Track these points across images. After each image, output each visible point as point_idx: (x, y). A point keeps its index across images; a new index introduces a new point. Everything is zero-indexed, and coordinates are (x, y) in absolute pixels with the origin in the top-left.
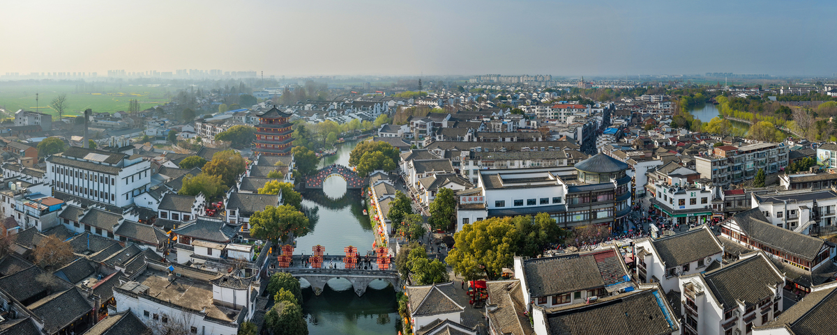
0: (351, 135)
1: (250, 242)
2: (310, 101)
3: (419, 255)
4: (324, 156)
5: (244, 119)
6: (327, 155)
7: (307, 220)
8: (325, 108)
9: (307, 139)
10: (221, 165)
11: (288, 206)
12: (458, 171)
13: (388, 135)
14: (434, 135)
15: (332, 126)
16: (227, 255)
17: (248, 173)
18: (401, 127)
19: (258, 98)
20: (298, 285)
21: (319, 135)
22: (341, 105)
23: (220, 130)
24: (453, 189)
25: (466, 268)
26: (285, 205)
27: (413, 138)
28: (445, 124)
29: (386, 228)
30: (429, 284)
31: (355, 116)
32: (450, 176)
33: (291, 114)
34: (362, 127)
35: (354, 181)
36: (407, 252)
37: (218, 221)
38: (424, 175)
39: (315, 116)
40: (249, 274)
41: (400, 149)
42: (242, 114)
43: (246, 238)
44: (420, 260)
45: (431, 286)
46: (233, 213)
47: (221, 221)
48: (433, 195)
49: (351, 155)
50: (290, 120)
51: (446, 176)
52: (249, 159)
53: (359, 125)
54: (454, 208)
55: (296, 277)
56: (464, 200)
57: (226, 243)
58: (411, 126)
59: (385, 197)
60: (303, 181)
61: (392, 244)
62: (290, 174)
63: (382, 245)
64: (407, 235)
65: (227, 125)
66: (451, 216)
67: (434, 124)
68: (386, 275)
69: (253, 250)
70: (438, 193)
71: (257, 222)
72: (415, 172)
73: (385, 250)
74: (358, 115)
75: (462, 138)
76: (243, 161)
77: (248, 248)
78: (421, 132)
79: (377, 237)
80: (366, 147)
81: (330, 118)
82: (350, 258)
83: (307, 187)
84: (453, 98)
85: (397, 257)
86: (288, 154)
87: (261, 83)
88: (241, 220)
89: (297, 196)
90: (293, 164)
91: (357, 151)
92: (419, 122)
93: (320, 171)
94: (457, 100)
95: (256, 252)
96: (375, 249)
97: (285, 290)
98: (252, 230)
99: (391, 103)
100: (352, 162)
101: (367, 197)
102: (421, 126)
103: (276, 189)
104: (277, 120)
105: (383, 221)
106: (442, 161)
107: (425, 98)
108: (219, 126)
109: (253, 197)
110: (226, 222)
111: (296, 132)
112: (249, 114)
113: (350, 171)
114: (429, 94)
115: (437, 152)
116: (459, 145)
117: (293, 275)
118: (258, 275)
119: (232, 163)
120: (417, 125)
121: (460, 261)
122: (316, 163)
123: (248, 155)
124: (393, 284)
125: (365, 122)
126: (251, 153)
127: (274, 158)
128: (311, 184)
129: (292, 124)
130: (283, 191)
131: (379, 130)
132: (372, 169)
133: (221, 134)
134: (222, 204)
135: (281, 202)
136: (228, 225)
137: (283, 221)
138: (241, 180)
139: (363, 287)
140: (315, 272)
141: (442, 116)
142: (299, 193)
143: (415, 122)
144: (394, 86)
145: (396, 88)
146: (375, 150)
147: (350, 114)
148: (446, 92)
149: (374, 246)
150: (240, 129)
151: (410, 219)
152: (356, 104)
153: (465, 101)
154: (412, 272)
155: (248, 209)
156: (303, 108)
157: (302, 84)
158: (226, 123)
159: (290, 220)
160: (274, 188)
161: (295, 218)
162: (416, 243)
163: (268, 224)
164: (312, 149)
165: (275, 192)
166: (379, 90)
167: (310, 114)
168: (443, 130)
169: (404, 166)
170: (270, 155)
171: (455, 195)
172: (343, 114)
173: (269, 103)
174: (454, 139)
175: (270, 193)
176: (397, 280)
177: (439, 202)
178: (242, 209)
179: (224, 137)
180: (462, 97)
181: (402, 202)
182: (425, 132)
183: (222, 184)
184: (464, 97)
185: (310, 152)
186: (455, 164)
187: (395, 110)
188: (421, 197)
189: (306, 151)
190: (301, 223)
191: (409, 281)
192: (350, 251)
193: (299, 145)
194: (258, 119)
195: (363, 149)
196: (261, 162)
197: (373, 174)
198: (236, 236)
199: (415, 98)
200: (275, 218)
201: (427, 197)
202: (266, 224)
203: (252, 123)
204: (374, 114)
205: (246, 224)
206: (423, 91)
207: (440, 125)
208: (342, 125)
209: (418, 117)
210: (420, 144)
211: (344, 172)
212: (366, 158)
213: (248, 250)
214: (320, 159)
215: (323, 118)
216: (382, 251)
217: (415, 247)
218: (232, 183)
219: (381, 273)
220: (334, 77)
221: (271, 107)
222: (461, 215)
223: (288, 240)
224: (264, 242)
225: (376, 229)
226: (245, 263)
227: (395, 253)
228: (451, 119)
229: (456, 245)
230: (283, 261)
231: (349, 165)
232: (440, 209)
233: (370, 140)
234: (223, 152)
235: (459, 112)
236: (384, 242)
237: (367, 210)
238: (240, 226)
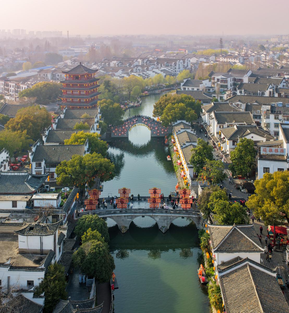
0: (155, 89)
1: (57, 190)
2: (115, 58)
3: (220, 197)
4: (129, 108)
5: (49, 76)
6: (132, 107)
7: (113, 166)
8: (130, 65)
9: (112, 93)
10: (26, 121)
11: (95, 154)
12: (259, 124)
13: (190, 89)
14: (235, 90)
15: (136, 80)
16: (33, 205)
17: (54, 126)
18: (203, 82)
19: (64, 56)
20: (105, 224)
21: (124, 89)
22: (145, 61)
23: (24, 87)
24: (254, 139)
25: (267, 214)
26: (91, 153)
27: (214, 92)
28: (246, 80)
29: (188, 173)
30: (229, 224)
31: (159, 72)
32: (251, 127)
33: (97, 70)
34: (165, 81)
35: (158, 130)
36: (209, 195)
37: (23, 174)
38: (226, 125)
39: (120, 72)
40: (56, 219)
41: (201, 102)
42: (47, 71)
43: (53, 186)
44: (222, 202)
45: (231, 227)
46: (39, 165)
47: (27, 174)
48: (233, 144)
49: (155, 107)
50: (96, 76)
51: (247, 128)
52: (55, 113)
53: (162, 80)
54: (255, 157)
55: (103, 218)
56: (265, 151)
57: (32, 194)
58: (212, 81)
59: (187, 144)
60: (109, 130)
61: (195, 187)
62: (96, 125)
63: (185, 187)
64: (209, 179)
65: (32, 82)
66: (251, 164)
67: (235, 80)
68: (189, 214)
69: (60, 197)
70: (239, 142)
71: (64, 171)
72: (216, 123)
73: (187, 191)
74: (162, 71)
75: (263, 93)
76: (48, 116)
77: (55, 196)
78: (222, 86)
79: (180, 180)
80: (169, 99)
81: (135, 74)
82: (154, 199)
83: (113, 136)
84: (254, 56)
85: (199, 199)
86: (94, 107)
87: (67, 41)
88: (47, 171)
89: (103, 145)
90: (99, 116)
91: (160, 103)
92: (220, 77)
93: (125, 121)
94: (258, 58)
95: (64, 198)
96: (178, 191)
97: (93, 230)
98: (58, 179)
99: (193, 60)
100: (156, 113)
101: (170, 144)
102: (222, 81)
103: (82, 139)
104: (83, 76)
105: (185, 166)
106: (242, 113)
107: (226, 55)
108: (23, 83)
109: (59, 148)
110: (31, 174)
111: (102, 87)
112: (55, 71)
113: (154, 120)
114: (229, 52)
115: (238, 105)
116: (259, 99)
117: (100, 216)
118: (66, 219)
119: (37, 118)
120: (218, 80)
121: (260, 207)
122: (121, 115)
123: (54, 110)
124: (195, 222)
125: (168, 77)
126: (57, 107)
127: (81, 111)
128: (116, 133)
129: (98, 79)
130: (89, 140)
131: (182, 84)
132: (175, 119)
133: (25, 91)
134: (27, 158)
135: (88, 151)
136: (33, 177)
137: (90, 168)
138: (47, 133)
139: (167, 224)
140: (121, 212)
141: (243, 72)
142: (105, 142)
143: (216, 78)
144: (196, 44)
145: (198, 47)
146: (178, 102)
147: (154, 70)
148: (247, 50)
149: (178, 187)
150: (45, 86)
151: (211, 165)
152: (159, 61)
153: (266, 59)
154: (213, 213)
155: (55, 159)
156: (109, 64)
157: (108, 43)
158: (31, 80)
159: (96, 167)
160: (80, 138)
161: (101, 165)
162: (217, 186)
163: (74, 172)
164: (118, 101)
165: (81, 142)
166: (181, 48)
167: (115, 70)
168: (244, 86)
169: (206, 117)
170: (77, 108)
171: (256, 145)
172: (148, 69)
173: (75, 61)
174: (255, 94)
175: (76, 143)
176: (199, 218)
177: (240, 151)
178: (48, 161)
179: (29, 94)
180: (263, 55)
181: (204, 149)
182: (226, 86)
183: (27, 138)
184: (266, 55)
185: (116, 105)
186: (255, 117)
187: (197, 66)
188: (222, 145)
189: (112, 103)
190: (107, 169)
191: (211, 220)
192: (155, 192)
193: (105, 98)
194: (64, 76)
195: (166, 101)
196: (67, 116)
197: (176, 123)
198: (42, 186)
199: (216, 55)
200: (82, 166)
201: (228, 146)
202: (73, 172)
203: (58, 79)
204: (177, 70)
205: (52, 174)
206: (224, 49)
207: (241, 80)
208: (146, 80)
209: (219, 73)
210: (221, 98)
211: (148, 121)
212: (170, 109)
213: (55, 197)
214: (125, 110)
215: (128, 74)
216: (185, 193)
217: (216, 190)
218: (37, 137)
219: (184, 212)
220: (139, 36)
221: (77, 64)
222: (261, 164)
223: (95, 185)
224: (71, 189)
225: (179, 173)
226: (52, 210)
227: (197, 194)
228: (252, 75)
229: (257, 191)
230: (90, 204)
231: (153, 116)
232: (241, 158)
233: (173, 93)
234: (27, 109)
235: (260, 69)
236: (187, 184)
237: (170, 156)
238: (47, 177)
